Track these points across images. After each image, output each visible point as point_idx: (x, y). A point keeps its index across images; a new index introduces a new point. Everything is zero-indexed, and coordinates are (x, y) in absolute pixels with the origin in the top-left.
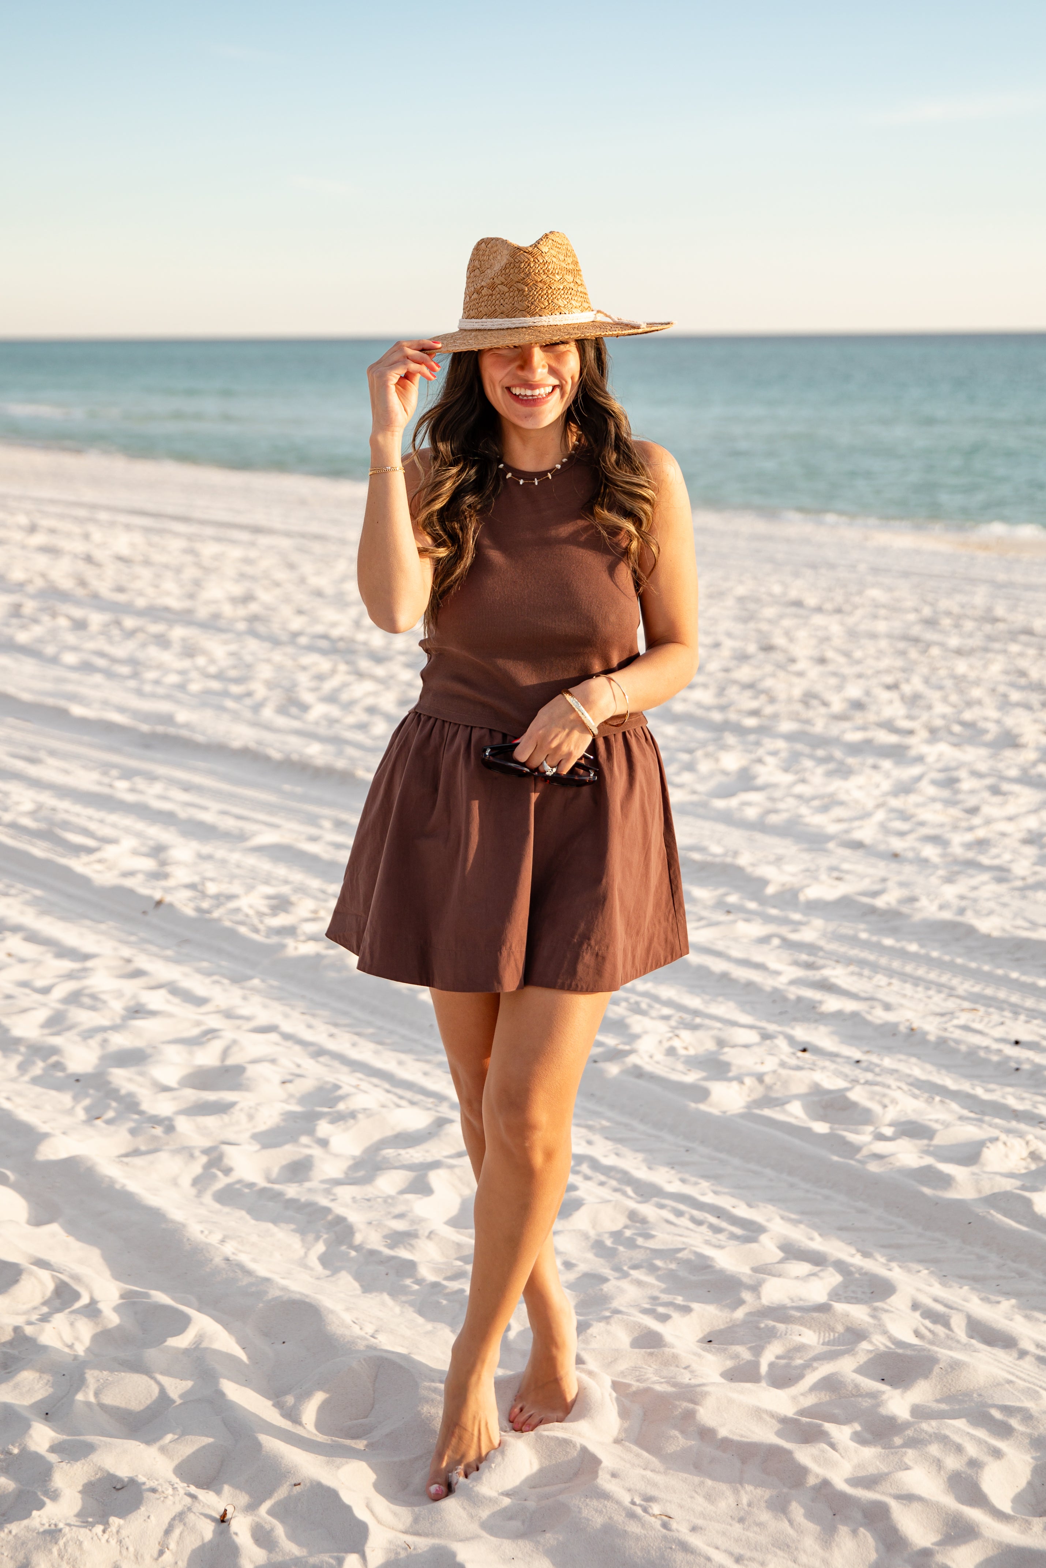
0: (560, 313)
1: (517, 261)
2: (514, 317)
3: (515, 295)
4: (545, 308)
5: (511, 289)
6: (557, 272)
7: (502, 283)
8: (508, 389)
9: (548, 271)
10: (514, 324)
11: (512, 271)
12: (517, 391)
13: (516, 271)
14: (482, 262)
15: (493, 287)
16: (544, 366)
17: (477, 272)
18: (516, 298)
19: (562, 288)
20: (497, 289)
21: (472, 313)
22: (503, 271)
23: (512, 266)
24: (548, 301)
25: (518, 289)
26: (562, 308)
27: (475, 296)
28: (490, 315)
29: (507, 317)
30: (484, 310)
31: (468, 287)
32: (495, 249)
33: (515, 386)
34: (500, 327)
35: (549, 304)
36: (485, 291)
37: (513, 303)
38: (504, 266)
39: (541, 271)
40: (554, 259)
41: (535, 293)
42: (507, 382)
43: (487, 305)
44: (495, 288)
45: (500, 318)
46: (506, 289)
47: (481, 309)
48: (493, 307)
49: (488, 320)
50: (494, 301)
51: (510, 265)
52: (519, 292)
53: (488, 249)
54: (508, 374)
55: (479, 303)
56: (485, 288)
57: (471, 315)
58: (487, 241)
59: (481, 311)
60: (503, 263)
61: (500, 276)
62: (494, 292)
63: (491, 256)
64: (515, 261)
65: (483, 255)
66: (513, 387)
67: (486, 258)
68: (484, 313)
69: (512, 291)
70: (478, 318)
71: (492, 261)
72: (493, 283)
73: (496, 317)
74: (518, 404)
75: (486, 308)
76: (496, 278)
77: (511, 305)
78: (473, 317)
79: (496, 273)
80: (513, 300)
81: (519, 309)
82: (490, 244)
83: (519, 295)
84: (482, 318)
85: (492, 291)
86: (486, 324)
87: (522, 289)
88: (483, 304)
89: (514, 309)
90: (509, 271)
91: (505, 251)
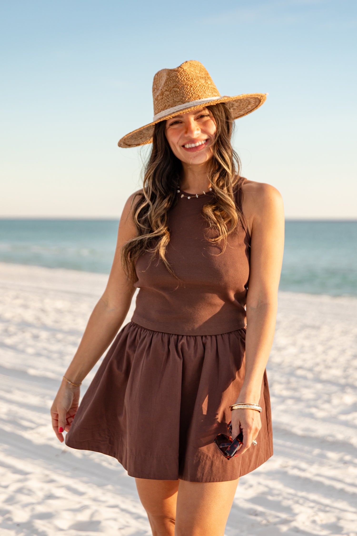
0: (200, 99)
2: (175, 106)
3: (174, 94)
4: (190, 98)
5: (171, 92)
6: (194, 78)
7: (166, 90)
8: (183, 146)
9: (189, 78)
10: (176, 109)
12: (187, 146)
13: (172, 82)
14: (157, 84)
15: (162, 94)
16: (198, 129)
17: (156, 90)
18: (174, 96)
19: (198, 86)
20: (164, 94)
21: (157, 111)
22: (165, 84)
23: (169, 80)
24: (192, 94)
25: (174, 91)
26: (200, 96)
27: (156, 102)
28: (163, 110)
29: (172, 107)
30: (160, 107)
33: (186, 144)
34: (169, 113)
35: (192, 95)
36: (159, 98)
37: (173, 99)
38: (165, 81)
39: (185, 79)
40: (192, 72)
41: (184, 91)
42: (181, 143)
43: (162, 104)
44: (163, 94)
45: (168, 109)
46: (168, 93)
47: (159, 107)
48: (164, 104)
49: (163, 111)
50: (164, 101)
51: (168, 80)
52: (175, 93)
53: (158, 77)
54: (180, 138)
55: (158, 105)
56: (159, 96)
57: (156, 113)
58: (157, 74)
59: (159, 108)
60: (165, 80)
61: (164, 88)
62: (163, 97)
63: (160, 80)
64: (170, 77)
65: (157, 81)
66: (185, 145)
67: (158, 82)
68: (161, 109)
69: (172, 93)
70: (159, 113)
71: (161, 81)
72: (162, 92)
73: (167, 109)
74: (189, 153)
75: (161, 106)
76: (162, 89)
77: (172, 100)
78: (157, 113)
79: (162, 87)
80: (173, 97)
81: (177, 101)
82: (159, 75)
83: (175, 94)
84: (161, 112)
85: (162, 96)
86: (162, 114)
87: (177, 91)
88: (160, 105)
89: (175, 102)
90: (168, 83)
91: (165, 74)
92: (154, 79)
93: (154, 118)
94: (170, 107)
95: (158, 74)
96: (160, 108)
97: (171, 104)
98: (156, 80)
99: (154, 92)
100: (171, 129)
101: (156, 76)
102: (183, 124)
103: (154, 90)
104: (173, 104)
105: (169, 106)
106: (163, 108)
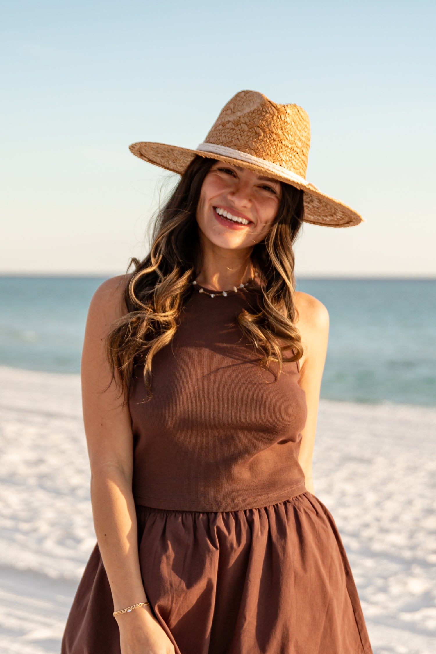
0: (281, 165)
1: (264, 110)
2: (244, 151)
3: (252, 135)
5: (251, 130)
7: (246, 123)
10: (241, 156)
11: (257, 117)
12: (220, 212)
13: (260, 118)
14: (236, 106)
15: (237, 123)
17: (230, 111)
18: (251, 138)
20: (239, 126)
21: (212, 140)
22: (250, 114)
23: (259, 112)
25: (256, 132)
26: (283, 162)
27: (221, 127)
28: (224, 144)
29: (239, 149)
31: (218, 120)
32: (250, 98)
33: (220, 207)
34: (229, 155)
36: (228, 126)
37: (247, 140)
38: (253, 111)
40: (293, 123)
42: (216, 202)
43: (226, 136)
44: (238, 125)
45: (232, 148)
46: (246, 128)
47: (220, 138)
48: (230, 139)
49: (223, 147)
50: (233, 134)
51: (258, 111)
52: (255, 134)
53: (245, 98)
54: (219, 195)
55: (221, 134)
56: (230, 123)
57: (211, 141)
58: (246, 93)
59: (220, 139)
60: (252, 109)
61: (246, 118)
62: (236, 128)
63: (245, 103)
64: (263, 110)
65: (240, 101)
66: (218, 208)
67: (240, 103)
68: (222, 141)
69: (250, 132)
70: (215, 143)
71: (245, 106)
72: (238, 121)
73: (230, 147)
74: (216, 222)
75: (225, 138)
76: (242, 118)
77: (245, 142)
78: (211, 143)
79: (243, 115)
80: (249, 139)
81: (250, 147)
82: (247, 95)
83: (254, 137)
84: (218, 144)
85: (235, 127)
86: (219, 149)
87: (259, 134)
88: (223, 135)
89: (247, 145)
90: (255, 116)
91: (258, 101)
92: (237, 95)
93: (200, 145)
94: (235, 147)
95: (247, 93)
96: (221, 139)
97: (240, 146)
98: (238, 99)
99: (224, 112)
100: (216, 175)
101: (243, 94)
102: (236, 180)
103: (226, 109)
104: (242, 147)
105: (235, 145)
106: (225, 142)
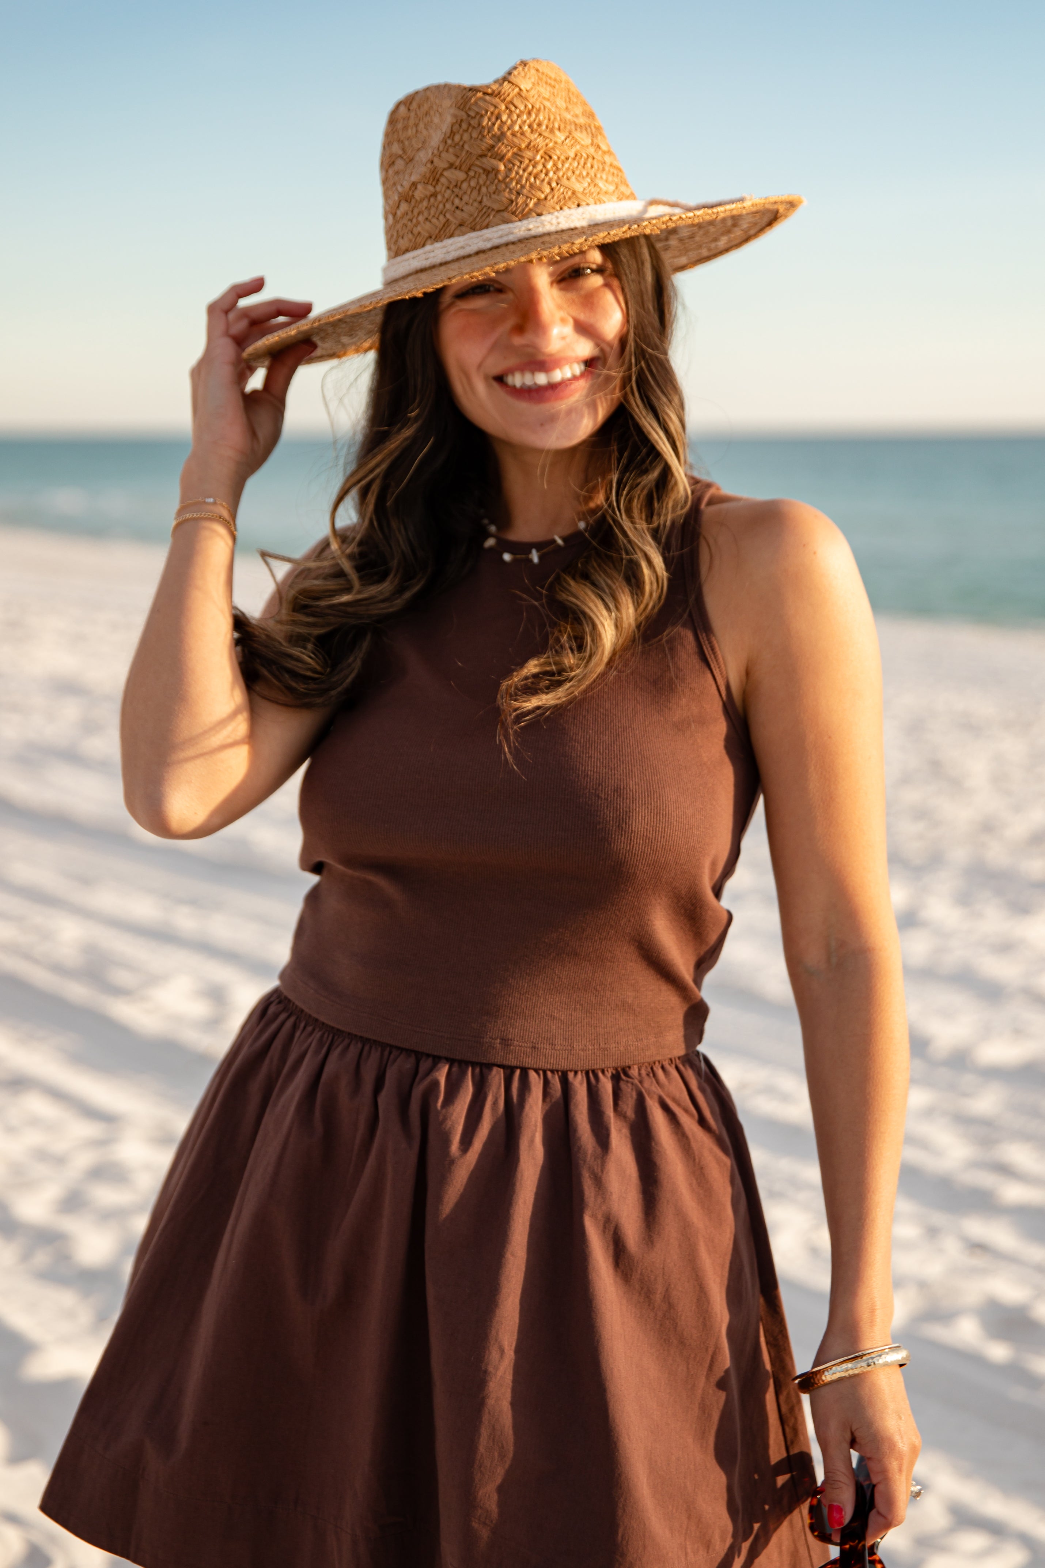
0: (579, 205)
1: (472, 114)
2: (487, 227)
3: (481, 182)
4: (546, 198)
5: (472, 173)
6: (556, 126)
7: (451, 166)
8: (500, 379)
9: (539, 125)
10: (489, 240)
11: (466, 137)
12: (517, 380)
13: (475, 135)
14: (406, 143)
15: (434, 177)
16: (563, 321)
17: (400, 163)
18: (484, 190)
19: (572, 155)
20: (443, 180)
21: (403, 243)
22: (449, 142)
23: (464, 126)
24: (549, 183)
25: (484, 170)
26: (580, 195)
27: (404, 206)
28: (436, 237)
29: (473, 229)
30: (424, 228)
31: (386, 196)
32: (426, 107)
33: (511, 371)
34: (462, 253)
35: (552, 189)
36: (419, 193)
37: (479, 199)
38: (449, 131)
39: (526, 128)
40: (547, 104)
41: (521, 172)
42: (496, 366)
43: (430, 217)
44: (438, 180)
45: (459, 235)
46: (459, 175)
47: (419, 229)
48: (441, 217)
49: (438, 245)
50: (441, 206)
51: (460, 126)
52: (487, 176)
53: (412, 114)
54: (493, 348)
55: (414, 221)
56: (419, 187)
57: (403, 248)
58: (408, 102)
59: (419, 233)
60: (445, 127)
61: (444, 155)
62: (438, 188)
63: (421, 125)
64: (469, 116)
65: (405, 128)
66: (507, 375)
67: (410, 132)
68: (427, 235)
69: (474, 177)
70: (415, 248)
71: (425, 132)
72: (434, 171)
73: (451, 236)
74: (523, 406)
75: (428, 223)
76: (436, 160)
77: (476, 204)
78: (407, 251)
79: (436, 152)
80: (479, 193)
81: (493, 210)
82: (414, 105)
83: (488, 182)
84: (424, 246)
85: (435, 187)
86: (432, 255)
87: (493, 169)
88: (421, 218)
89: (484, 211)
90: (461, 138)
91: (447, 103)
92: (393, 120)
93: (385, 270)
94: (463, 229)
95: (411, 103)
96: (422, 232)
97: (471, 219)
98: (400, 126)
99: (391, 172)
100: (461, 310)
101: (402, 109)
102: (510, 296)
103: (389, 163)
104: (478, 219)
105: (461, 225)
106: (437, 231)
